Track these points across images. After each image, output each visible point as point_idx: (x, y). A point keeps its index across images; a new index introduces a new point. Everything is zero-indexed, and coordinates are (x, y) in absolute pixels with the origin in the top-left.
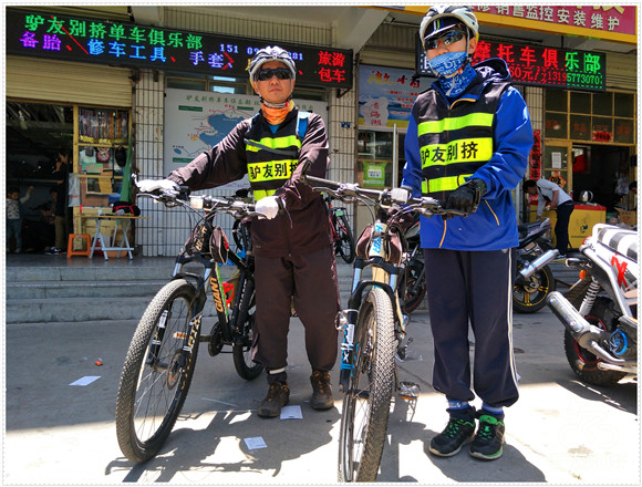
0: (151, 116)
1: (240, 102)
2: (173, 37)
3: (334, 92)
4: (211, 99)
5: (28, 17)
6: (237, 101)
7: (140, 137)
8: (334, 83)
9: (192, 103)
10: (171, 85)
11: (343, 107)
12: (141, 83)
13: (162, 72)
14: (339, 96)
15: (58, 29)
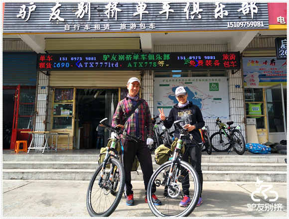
0: (148, 90)
1: (186, 80)
2: (158, 56)
3: (230, 72)
4: (173, 80)
6: (185, 80)
8: (232, 68)
9: (165, 83)
10: (156, 76)
11: (236, 78)
12: (144, 76)
13: (153, 71)
14: (233, 73)
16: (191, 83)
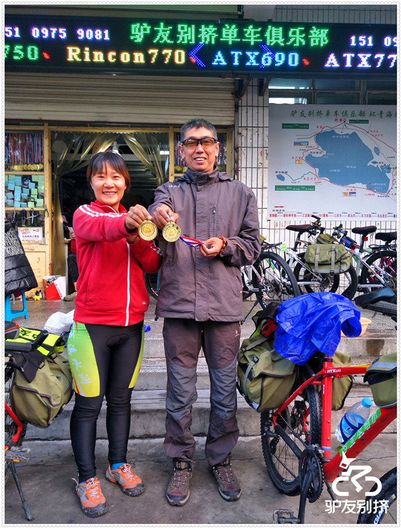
0: (255, 138)
1: (353, 114)
2: (294, 33)
4: (319, 113)
6: (349, 113)
7: (243, 163)
9: (297, 121)
12: (244, 98)
15: (166, 39)
16: (367, 122)
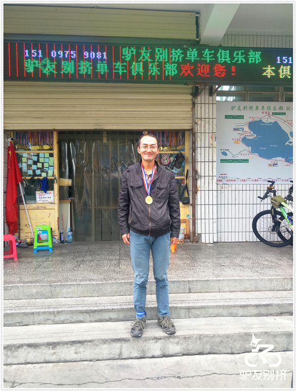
0: (207, 125)
1: (275, 108)
2: (237, 54)
4: (251, 108)
5: (124, 50)
6: (272, 108)
7: (198, 144)
9: (235, 112)
12: (199, 98)
16: (284, 114)
